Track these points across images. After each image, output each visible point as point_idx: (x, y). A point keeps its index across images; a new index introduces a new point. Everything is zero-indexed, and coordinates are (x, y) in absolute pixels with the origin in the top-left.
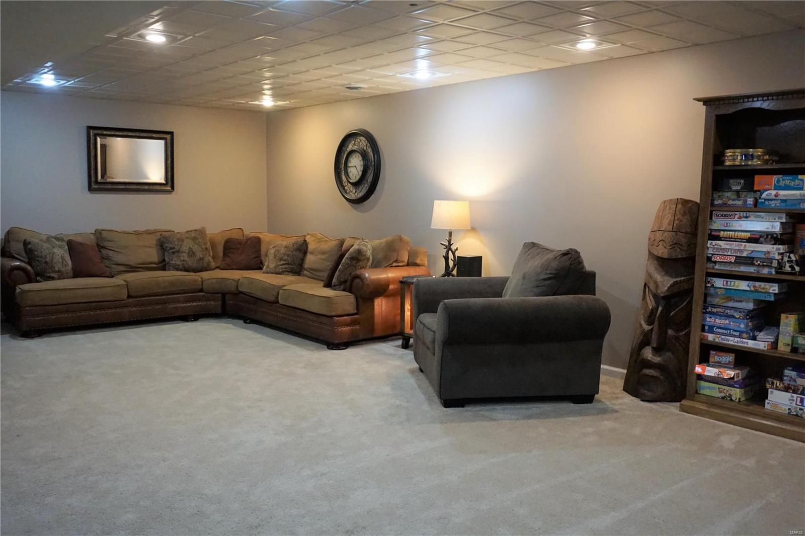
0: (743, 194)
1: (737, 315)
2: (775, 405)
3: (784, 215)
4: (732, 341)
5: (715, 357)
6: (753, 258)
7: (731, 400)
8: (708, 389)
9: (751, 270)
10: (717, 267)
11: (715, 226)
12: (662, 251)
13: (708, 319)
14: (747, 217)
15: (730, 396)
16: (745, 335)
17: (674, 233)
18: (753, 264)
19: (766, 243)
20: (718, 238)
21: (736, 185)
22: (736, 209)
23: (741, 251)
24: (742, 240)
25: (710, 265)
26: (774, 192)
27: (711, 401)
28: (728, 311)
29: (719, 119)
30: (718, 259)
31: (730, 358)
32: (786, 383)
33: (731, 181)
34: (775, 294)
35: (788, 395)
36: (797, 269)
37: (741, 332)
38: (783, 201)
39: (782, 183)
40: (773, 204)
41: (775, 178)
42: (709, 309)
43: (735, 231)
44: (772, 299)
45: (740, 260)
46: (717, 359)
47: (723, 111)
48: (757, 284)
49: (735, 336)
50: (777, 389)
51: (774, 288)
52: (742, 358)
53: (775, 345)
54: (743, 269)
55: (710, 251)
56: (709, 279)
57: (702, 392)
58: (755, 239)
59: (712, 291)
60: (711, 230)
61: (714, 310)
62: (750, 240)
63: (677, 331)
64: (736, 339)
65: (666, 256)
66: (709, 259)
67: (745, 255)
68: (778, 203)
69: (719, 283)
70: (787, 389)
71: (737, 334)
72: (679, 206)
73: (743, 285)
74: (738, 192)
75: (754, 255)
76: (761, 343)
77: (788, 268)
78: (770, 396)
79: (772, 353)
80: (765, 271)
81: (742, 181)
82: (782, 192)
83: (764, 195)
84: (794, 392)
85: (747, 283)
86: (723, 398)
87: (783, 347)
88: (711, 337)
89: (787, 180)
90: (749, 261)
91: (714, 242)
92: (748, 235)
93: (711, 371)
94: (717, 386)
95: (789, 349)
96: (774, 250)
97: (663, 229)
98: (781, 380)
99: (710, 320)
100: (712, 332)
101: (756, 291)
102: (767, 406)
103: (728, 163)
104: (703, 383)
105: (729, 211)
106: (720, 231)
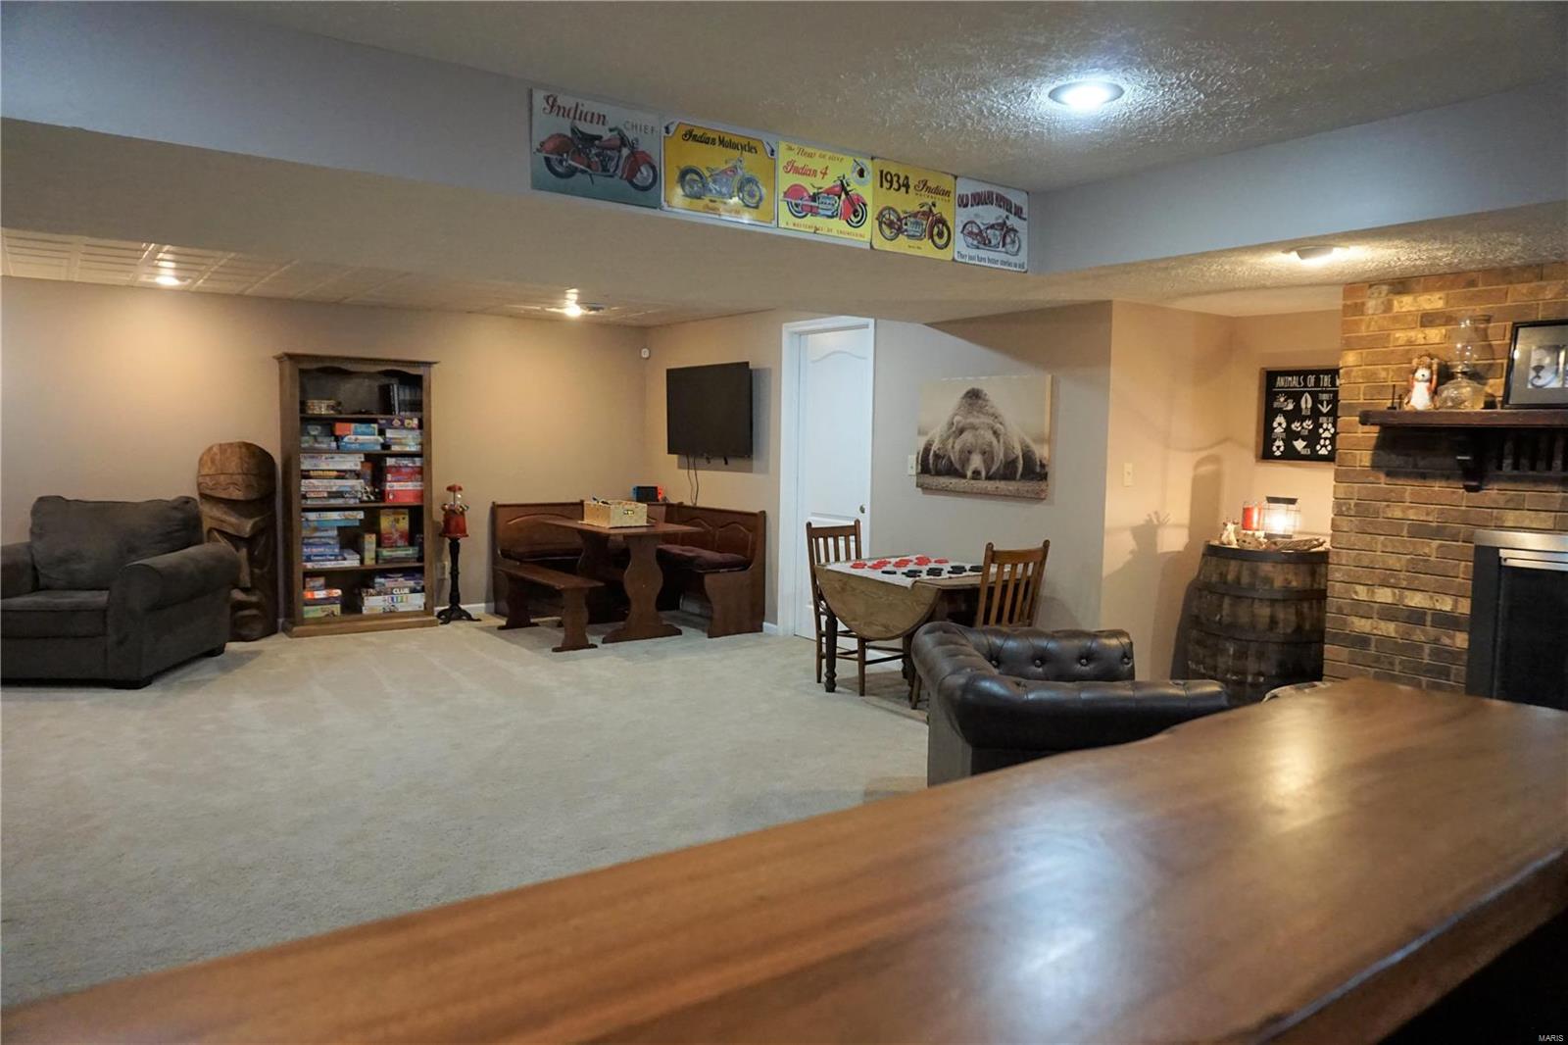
0: (320, 439)
1: (332, 542)
2: (372, 609)
3: (362, 456)
4: (329, 565)
5: (311, 583)
6: (342, 492)
7: (334, 615)
8: (311, 612)
9: (339, 502)
10: (309, 502)
11: (304, 467)
12: (237, 494)
13: (305, 550)
14: (332, 458)
15: (333, 613)
16: (340, 558)
17: (244, 477)
18: (343, 497)
19: (353, 478)
20: (308, 477)
21: (315, 430)
22: (320, 452)
23: (331, 487)
24: (330, 478)
25: (303, 501)
26: (353, 437)
27: (318, 621)
28: (323, 540)
29: (303, 372)
30: (312, 495)
31: (321, 581)
32: (378, 589)
33: (309, 427)
34: (361, 520)
35: (381, 598)
36: (372, 498)
37: (336, 556)
38: (361, 444)
39: (359, 430)
40: (353, 446)
41: (353, 425)
42: (306, 541)
43: (323, 470)
44: (357, 524)
45: (333, 495)
46: (312, 584)
47: (305, 366)
48: (347, 513)
49: (330, 560)
50: (372, 595)
51: (361, 515)
52: (332, 578)
53: (362, 561)
54: (333, 502)
55: (303, 489)
56: (303, 514)
57: (306, 616)
58: (342, 475)
59: (305, 524)
60: (302, 471)
61: (311, 541)
62: (337, 478)
63: (261, 568)
64: (333, 563)
65: (241, 498)
66: (304, 497)
67: (334, 489)
68: (357, 446)
69: (312, 516)
70: (379, 594)
71: (333, 558)
72: (244, 450)
73: (335, 515)
74: (315, 436)
75: (342, 489)
76: (351, 562)
77: (365, 498)
78: (366, 603)
79: (363, 568)
80: (352, 502)
81: (319, 427)
82: (360, 437)
83: (346, 439)
84: (386, 594)
85: (338, 513)
86: (327, 615)
87: (369, 561)
88: (309, 565)
89: (362, 427)
90: (339, 494)
91: (307, 481)
92: (335, 473)
93: (321, 594)
94: (319, 607)
95: (374, 562)
96: (358, 484)
97: (231, 471)
98: (373, 588)
99: (306, 551)
100: (311, 561)
101: (347, 519)
102: (365, 612)
103: (310, 412)
104: (306, 608)
105: (315, 452)
106: (308, 471)
